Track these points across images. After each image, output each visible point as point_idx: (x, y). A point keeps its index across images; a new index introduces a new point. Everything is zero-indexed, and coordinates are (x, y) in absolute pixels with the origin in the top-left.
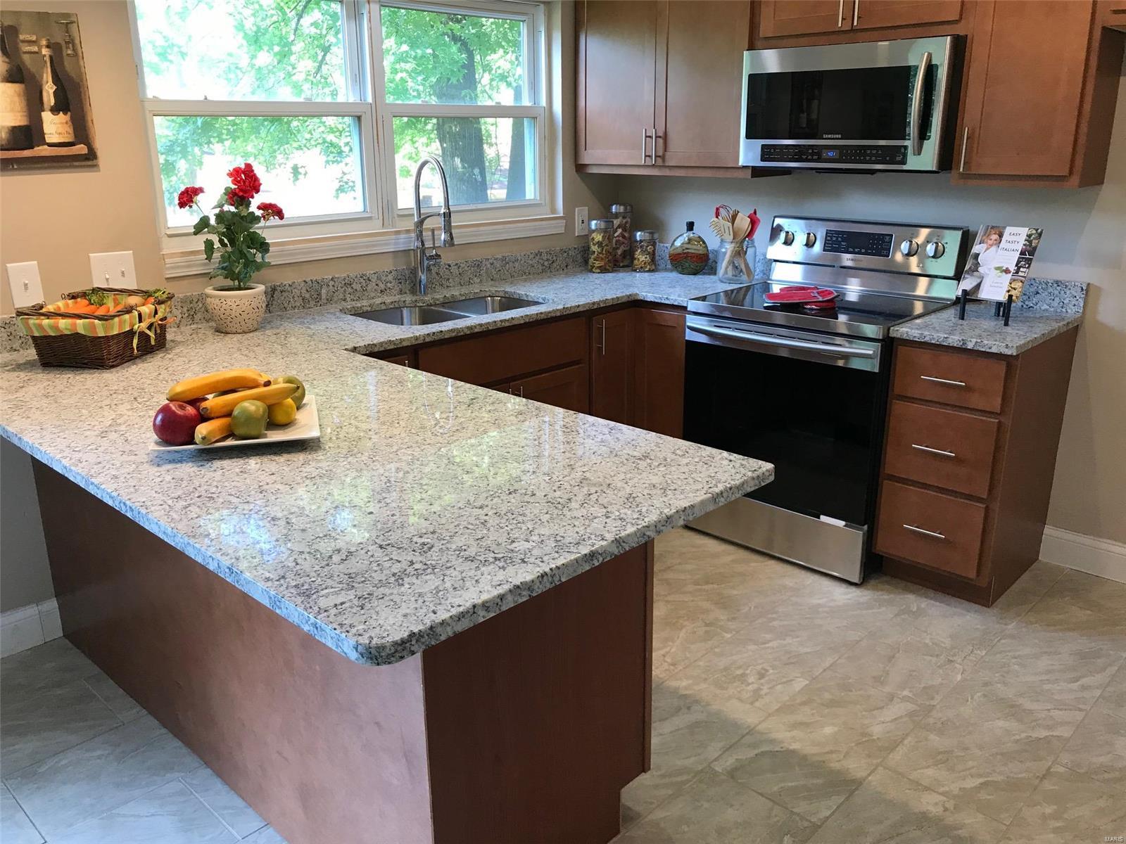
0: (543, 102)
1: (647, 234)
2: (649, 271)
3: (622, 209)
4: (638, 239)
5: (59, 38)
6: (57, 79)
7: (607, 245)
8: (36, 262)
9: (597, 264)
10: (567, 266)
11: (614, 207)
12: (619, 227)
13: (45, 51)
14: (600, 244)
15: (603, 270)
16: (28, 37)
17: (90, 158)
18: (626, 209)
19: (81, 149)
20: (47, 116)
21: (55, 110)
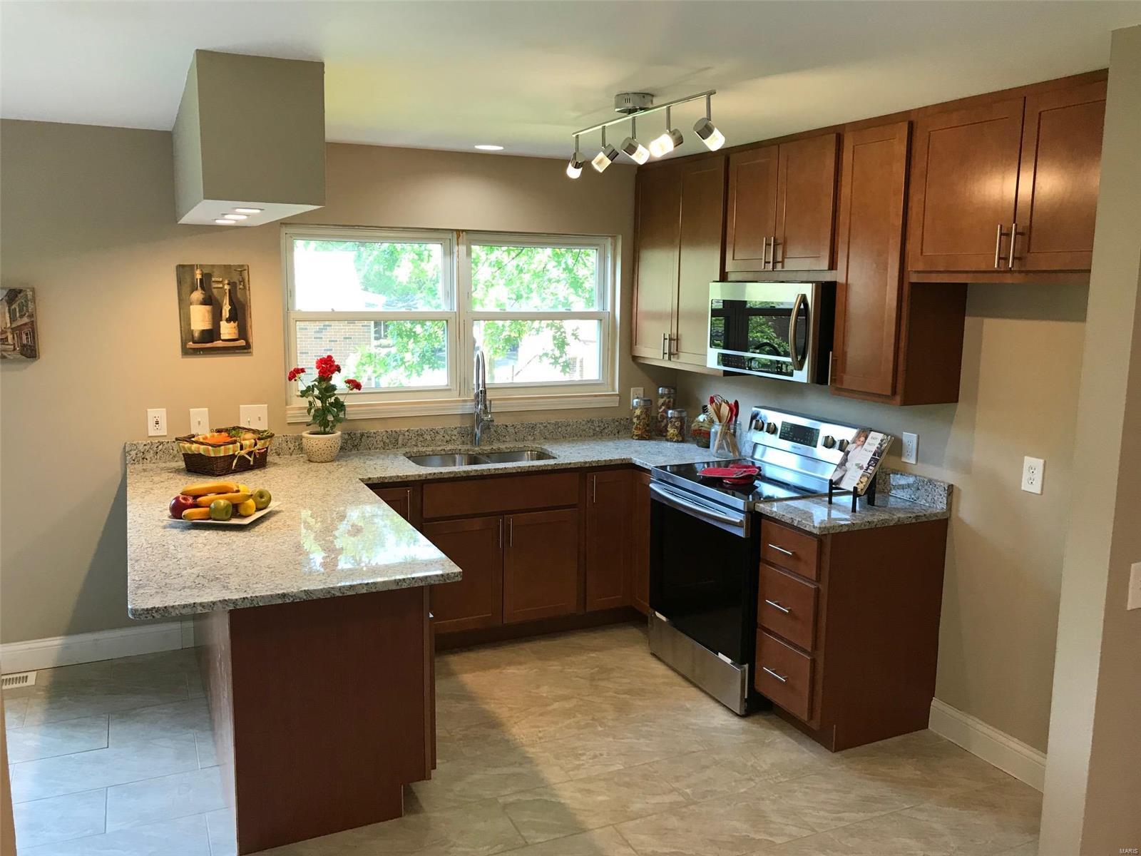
0: (609, 309)
1: (676, 413)
2: (677, 441)
3: (666, 391)
4: (670, 416)
5: (236, 279)
6: (231, 303)
7: (644, 419)
8: (207, 409)
9: (636, 432)
10: (618, 432)
11: (660, 389)
12: (663, 404)
13: (227, 287)
14: (638, 417)
15: (641, 438)
16: (217, 279)
17: (247, 348)
18: (669, 391)
19: (242, 343)
20: (223, 324)
21: (228, 320)
